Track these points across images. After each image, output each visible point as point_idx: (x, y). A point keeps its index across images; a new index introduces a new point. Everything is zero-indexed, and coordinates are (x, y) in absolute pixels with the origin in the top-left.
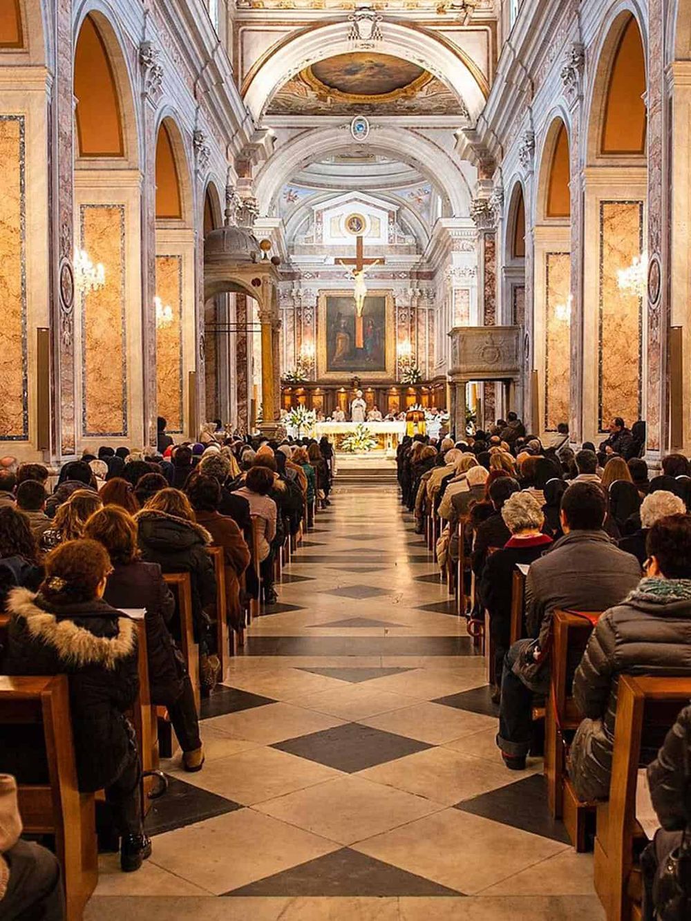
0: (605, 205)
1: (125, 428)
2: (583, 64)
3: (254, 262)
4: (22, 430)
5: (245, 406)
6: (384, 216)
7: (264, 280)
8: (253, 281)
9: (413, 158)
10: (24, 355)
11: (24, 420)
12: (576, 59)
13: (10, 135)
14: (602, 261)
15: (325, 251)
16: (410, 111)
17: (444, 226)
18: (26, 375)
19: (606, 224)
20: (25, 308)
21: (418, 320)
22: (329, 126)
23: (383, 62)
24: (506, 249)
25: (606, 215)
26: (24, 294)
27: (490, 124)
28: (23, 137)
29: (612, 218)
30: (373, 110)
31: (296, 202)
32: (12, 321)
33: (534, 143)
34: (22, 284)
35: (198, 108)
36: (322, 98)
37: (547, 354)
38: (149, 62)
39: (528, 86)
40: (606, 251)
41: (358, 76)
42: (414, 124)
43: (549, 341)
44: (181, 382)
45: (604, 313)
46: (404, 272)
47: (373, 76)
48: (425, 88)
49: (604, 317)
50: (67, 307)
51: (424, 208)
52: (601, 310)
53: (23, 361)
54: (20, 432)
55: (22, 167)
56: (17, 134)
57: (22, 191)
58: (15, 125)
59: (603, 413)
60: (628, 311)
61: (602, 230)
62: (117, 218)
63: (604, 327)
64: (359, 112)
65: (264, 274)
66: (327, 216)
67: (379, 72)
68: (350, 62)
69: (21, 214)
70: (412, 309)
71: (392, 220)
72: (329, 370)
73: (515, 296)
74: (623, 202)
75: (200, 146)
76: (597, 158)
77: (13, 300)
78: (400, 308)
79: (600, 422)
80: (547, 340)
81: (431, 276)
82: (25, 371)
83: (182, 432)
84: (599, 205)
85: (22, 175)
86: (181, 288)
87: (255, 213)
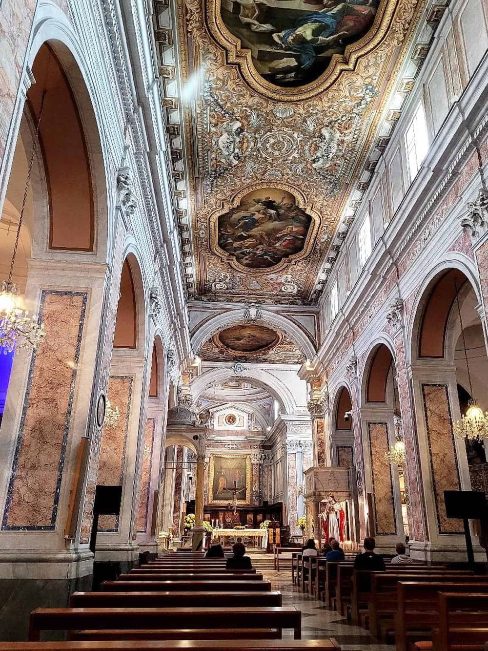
0: (425, 387)
1: (117, 526)
2: (403, 310)
3: (194, 426)
4: (50, 521)
5: (178, 517)
6: (246, 416)
7: (200, 437)
8: (194, 436)
9: (265, 384)
10: (62, 459)
11: (54, 512)
12: (399, 307)
13: (75, 304)
14: (427, 420)
15: (215, 433)
16: (265, 361)
17: (282, 418)
18: (61, 475)
19: (427, 398)
20: (68, 422)
21: (263, 471)
22: (223, 367)
23: (255, 334)
24: (332, 425)
25: (426, 392)
26: (69, 412)
27: (320, 359)
28: (85, 306)
29: (430, 394)
30: (246, 360)
31: (200, 408)
32: (56, 432)
33: (357, 362)
34: (69, 405)
35: (171, 338)
36: (221, 352)
37: (374, 483)
38: (156, 298)
39: (351, 334)
40: (429, 413)
41: (241, 341)
42: (267, 368)
43: (374, 476)
44: (148, 498)
45: (432, 452)
46: (257, 445)
47: (249, 342)
48: (274, 349)
49: (433, 454)
50: (99, 426)
51: (266, 412)
52: (430, 450)
53: (61, 464)
54: (48, 523)
55: (81, 325)
56: (80, 303)
57: (79, 341)
58: (81, 298)
59: (441, 520)
60: (446, 451)
61: (424, 401)
62: (127, 385)
63: (433, 461)
64: (239, 361)
65: (200, 433)
66: (217, 415)
67: (252, 340)
68: (239, 334)
69: (76, 356)
70: (260, 465)
71: (250, 418)
72: (215, 498)
73: (338, 451)
74: (435, 385)
75: (171, 358)
76: (417, 359)
77: (60, 417)
78: (254, 464)
79: (439, 526)
80: (373, 475)
81: (270, 447)
82: (61, 472)
83: (145, 532)
84: (421, 386)
85: (81, 330)
86: (153, 438)
87: (191, 403)
